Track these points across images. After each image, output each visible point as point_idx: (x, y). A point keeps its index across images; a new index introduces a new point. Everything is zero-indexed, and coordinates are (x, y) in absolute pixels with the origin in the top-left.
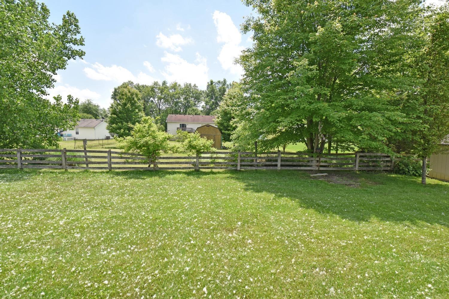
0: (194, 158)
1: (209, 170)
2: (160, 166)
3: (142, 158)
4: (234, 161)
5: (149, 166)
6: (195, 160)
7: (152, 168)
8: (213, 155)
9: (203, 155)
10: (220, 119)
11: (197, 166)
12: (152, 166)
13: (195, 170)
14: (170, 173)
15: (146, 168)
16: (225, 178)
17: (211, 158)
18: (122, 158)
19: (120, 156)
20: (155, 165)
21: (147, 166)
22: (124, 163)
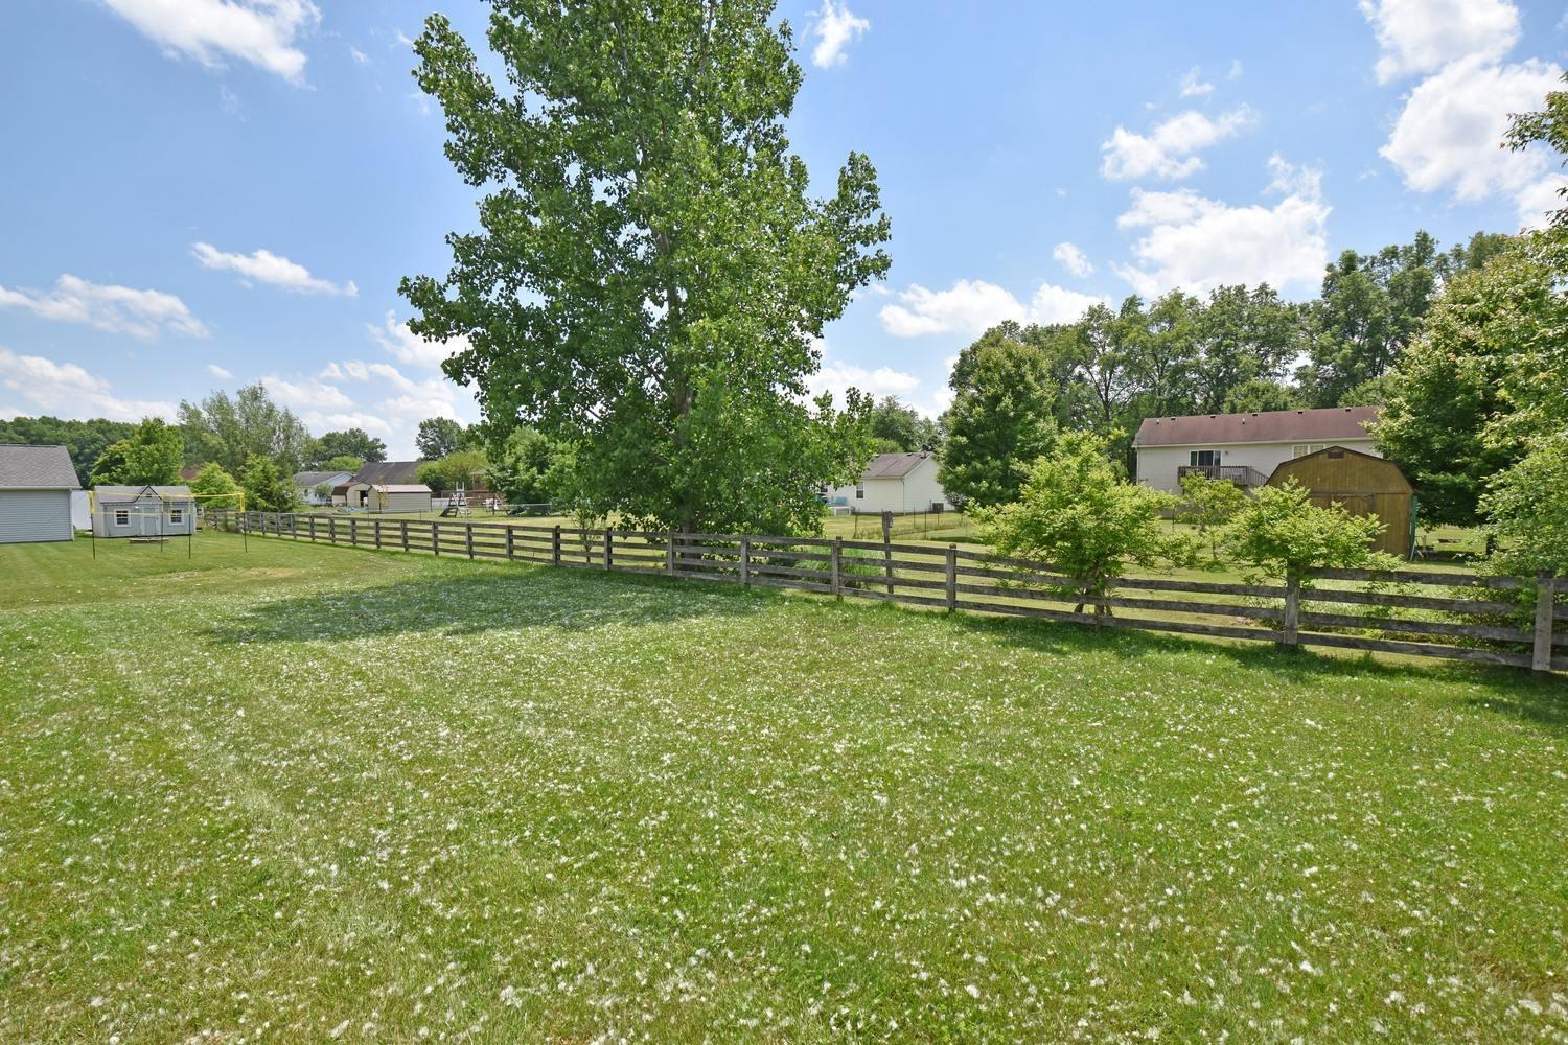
0: (1275, 592)
1: (1357, 654)
2: (1119, 612)
3: (1055, 578)
4: (1506, 623)
5: (1079, 609)
6: (1282, 602)
7: (1088, 616)
8: (1377, 584)
9: (1321, 584)
10: (1405, 417)
11: (1292, 628)
12: (1089, 609)
13: (1280, 646)
14: (1160, 645)
15: (1069, 614)
16: (1456, 702)
17: (1367, 598)
18: (987, 573)
19: (982, 566)
20: (1100, 609)
21: (1071, 607)
22: (996, 591)
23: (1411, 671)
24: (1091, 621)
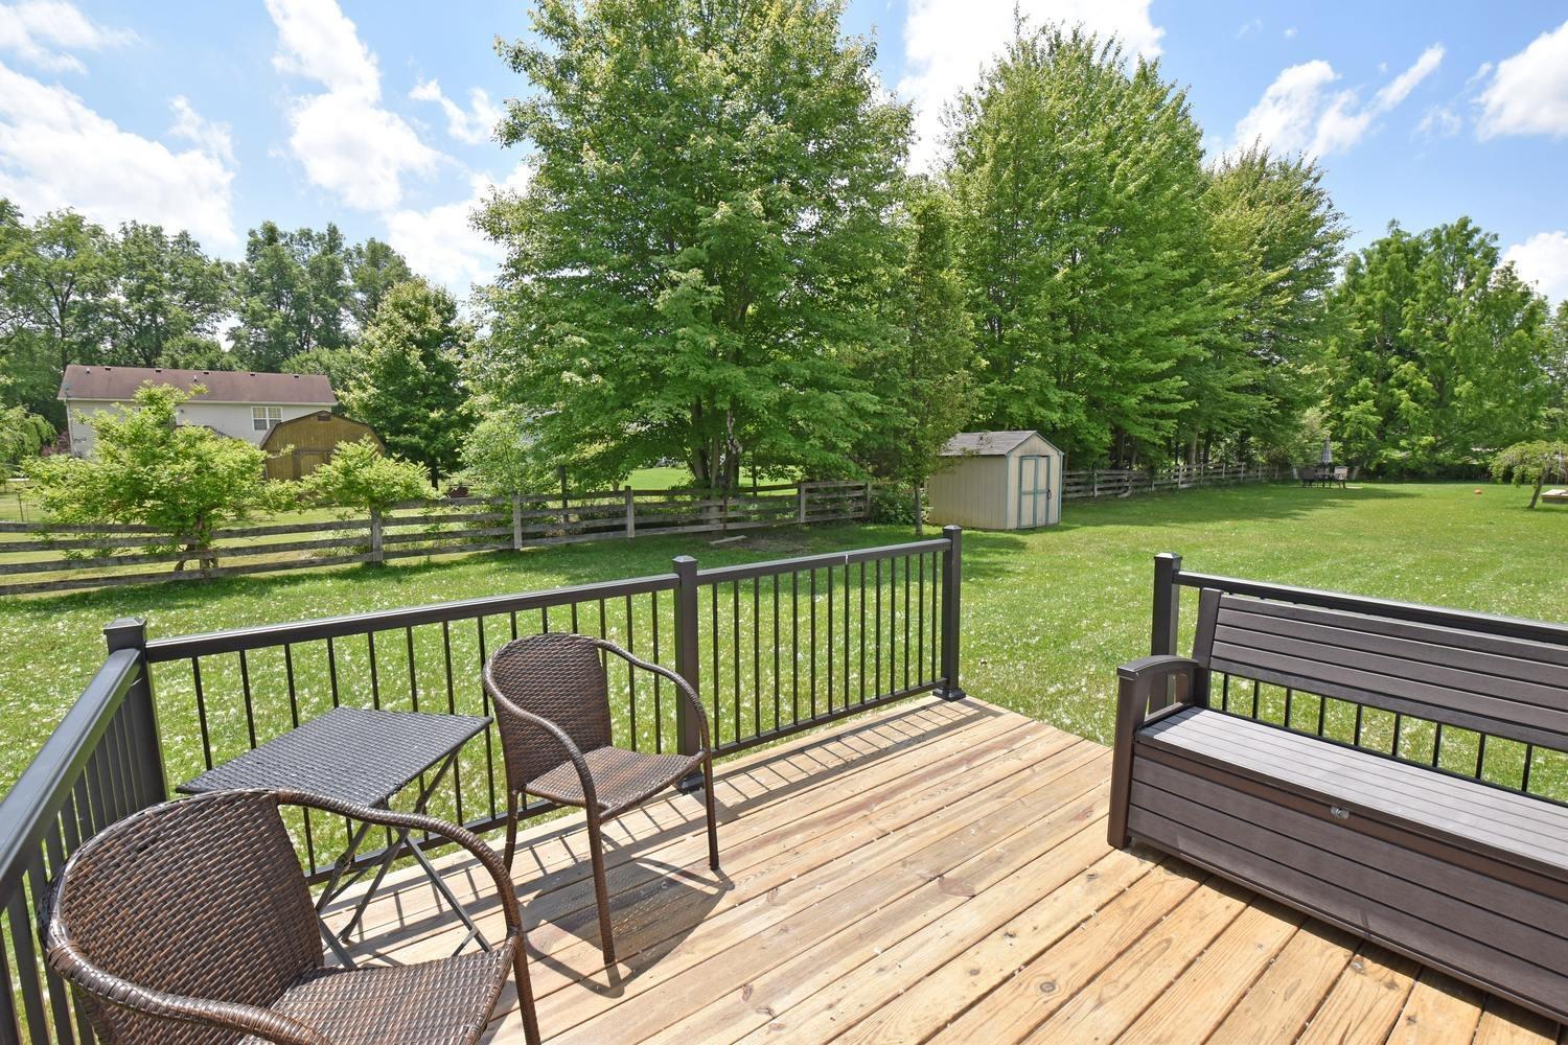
0: (362, 524)
1: (423, 559)
2: (225, 562)
3: (149, 539)
4: (499, 524)
5: (180, 567)
6: (366, 531)
7: (192, 572)
8: (431, 509)
9: (396, 514)
10: (372, 390)
11: (379, 549)
12: (192, 565)
13: (368, 565)
14: (280, 582)
15: (169, 574)
16: (490, 573)
17: (425, 520)
18: (51, 545)
19: (42, 538)
20: (205, 562)
21: (169, 567)
22: (66, 565)
23: (458, 563)
24: (198, 576)
